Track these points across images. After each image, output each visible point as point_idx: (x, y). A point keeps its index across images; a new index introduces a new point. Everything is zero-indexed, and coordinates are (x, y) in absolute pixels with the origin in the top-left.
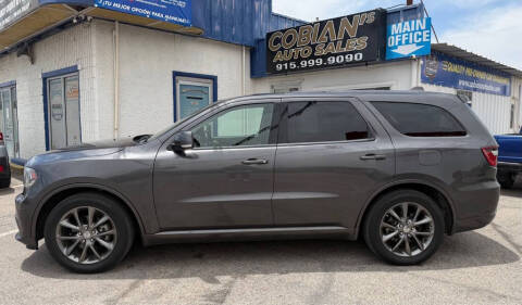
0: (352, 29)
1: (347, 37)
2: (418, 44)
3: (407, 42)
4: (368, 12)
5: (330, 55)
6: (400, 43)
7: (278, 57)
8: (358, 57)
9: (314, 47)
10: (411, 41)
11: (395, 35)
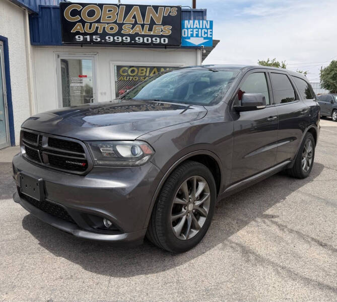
0: (158, 18)
1: (153, 23)
2: (205, 38)
3: (197, 36)
4: (171, 7)
5: (137, 35)
6: (192, 35)
7: (78, 27)
8: (164, 40)
9: (120, 26)
10: (200, 35)
11: (187, 29)
